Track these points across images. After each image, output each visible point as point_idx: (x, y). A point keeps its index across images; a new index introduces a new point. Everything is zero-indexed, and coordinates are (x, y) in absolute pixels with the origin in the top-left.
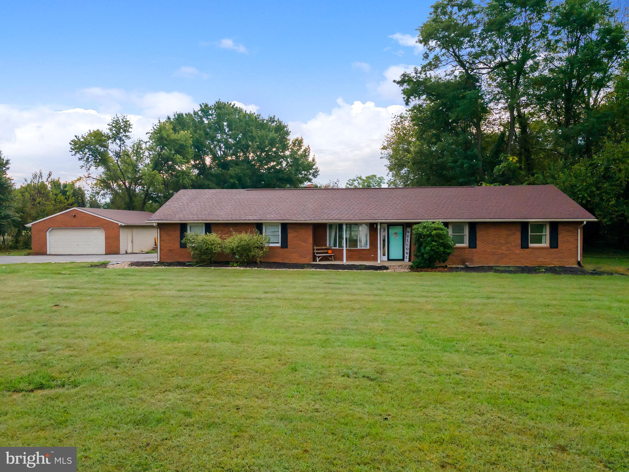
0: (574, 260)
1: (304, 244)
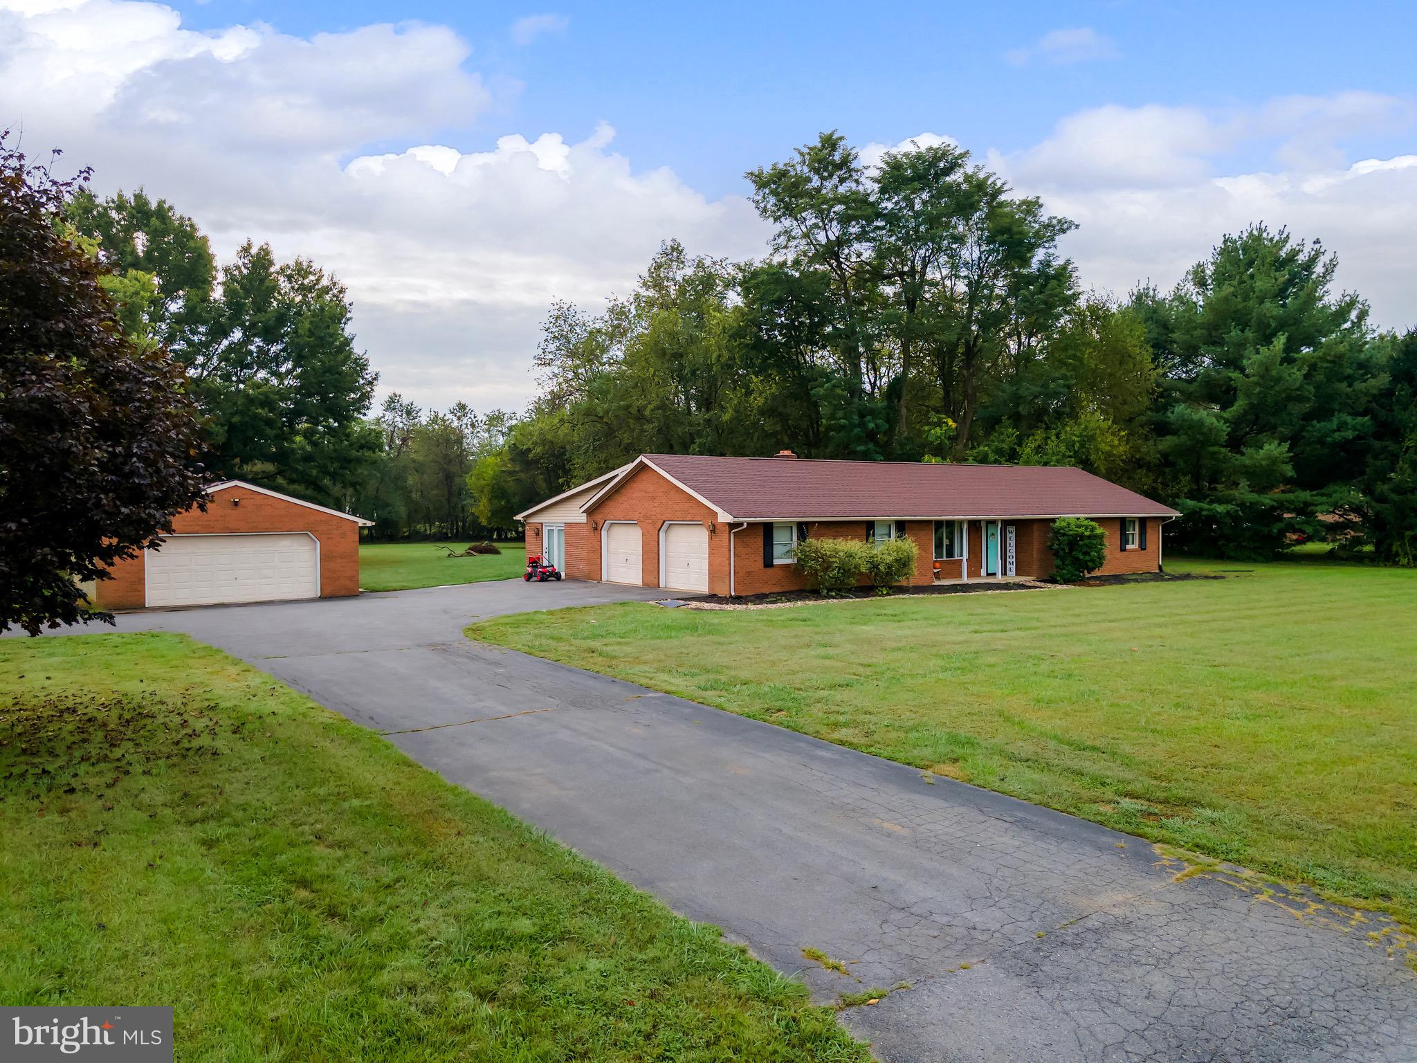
0: (1155, 565)
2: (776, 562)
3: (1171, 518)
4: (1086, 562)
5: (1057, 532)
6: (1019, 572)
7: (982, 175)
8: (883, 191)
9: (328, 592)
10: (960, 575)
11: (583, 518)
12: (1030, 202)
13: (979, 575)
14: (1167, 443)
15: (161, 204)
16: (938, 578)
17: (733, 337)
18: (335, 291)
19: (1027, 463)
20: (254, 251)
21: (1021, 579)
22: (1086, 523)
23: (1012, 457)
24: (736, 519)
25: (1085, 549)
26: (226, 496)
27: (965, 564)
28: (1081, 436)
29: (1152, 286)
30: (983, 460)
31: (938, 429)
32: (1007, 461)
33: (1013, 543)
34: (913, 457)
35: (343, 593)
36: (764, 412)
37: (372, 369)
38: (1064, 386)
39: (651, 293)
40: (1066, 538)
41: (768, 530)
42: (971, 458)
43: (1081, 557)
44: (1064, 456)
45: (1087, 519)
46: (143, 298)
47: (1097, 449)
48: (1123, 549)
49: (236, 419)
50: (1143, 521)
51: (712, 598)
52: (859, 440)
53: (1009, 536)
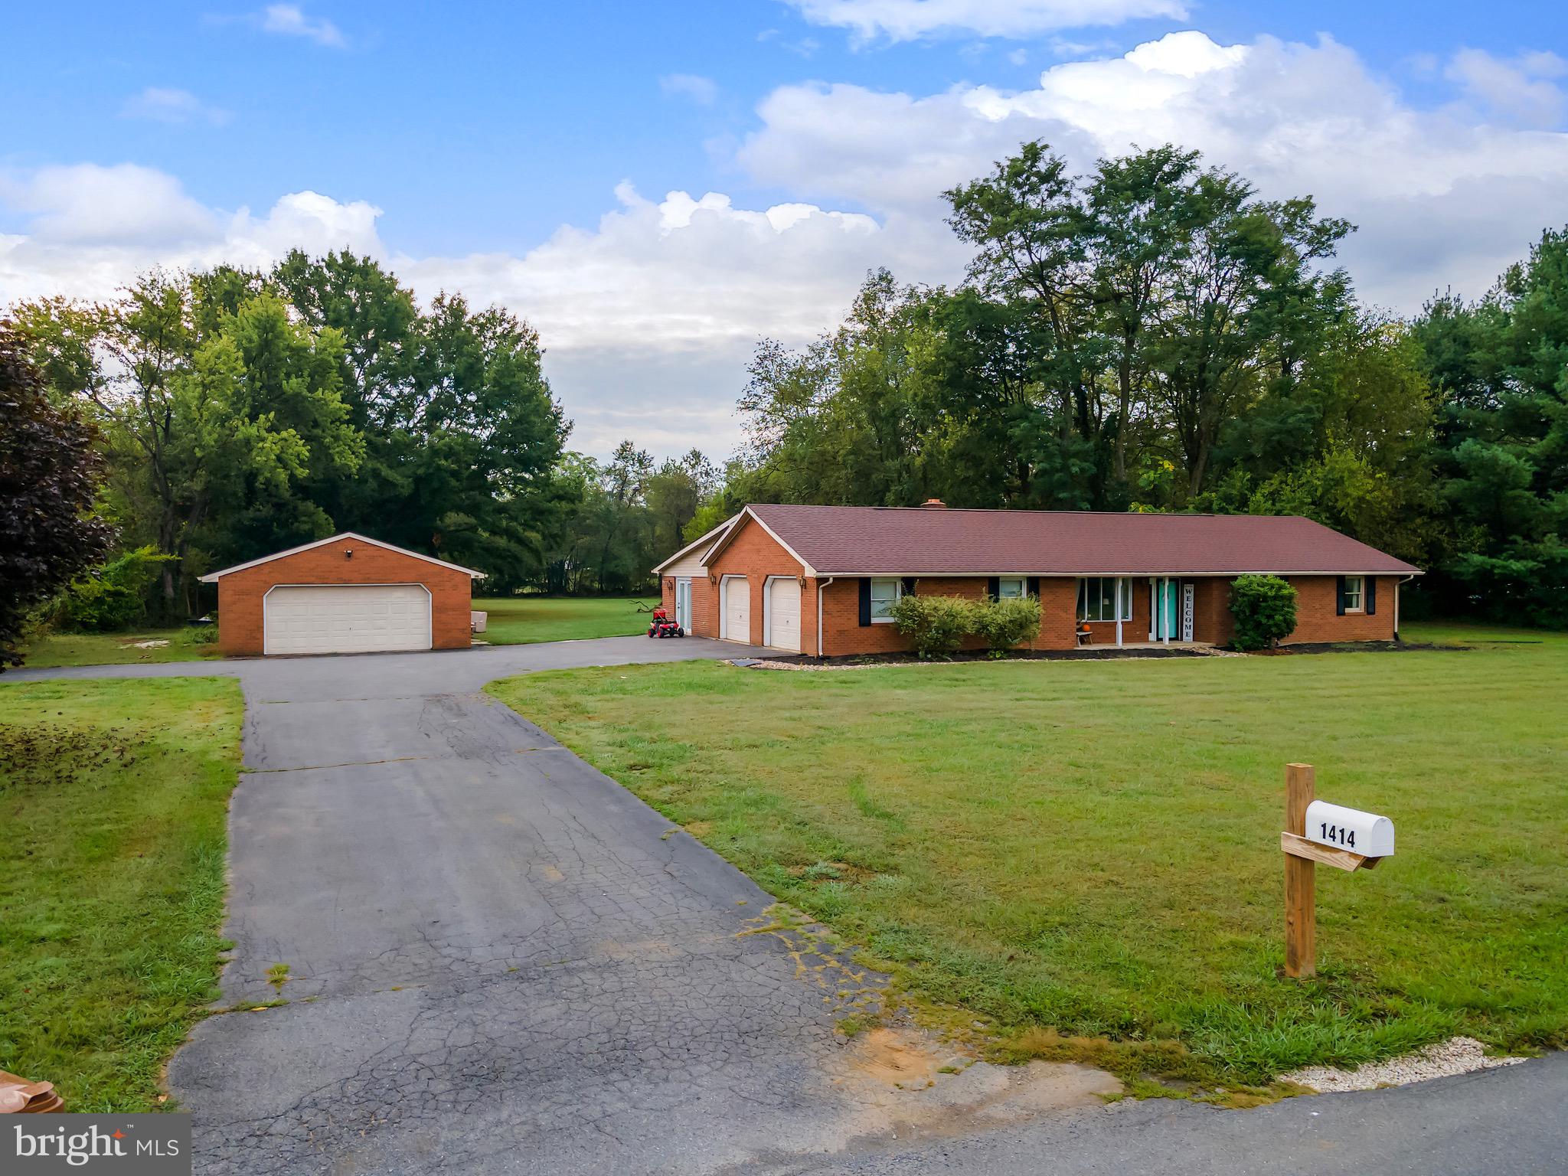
0: (1389, 632)
1: (1064, 615)
2: (874, 620)
3: (1409, 576)
4: (1270, 626)
5: (1236, 592)
6: (1196, 638)
7: (1221, 177)
8: (1096, 203)
9: (439, 644)
10: (1114, 641)
11: (704, 572)
12: (1300, 202)
13: (1146, 640)
14: (1453, 487)
15: (366, 260)
16: (1083, 642)
17: (926, 372)
18: (528, 339)
19: (1256, 511)
20: (447, 302)
21: (1196, 646)
22: (1272, 581)
23: (1241, 505)
24: (821, 574)
25: (1268, 612)
26: (340, 548)
27: (1120, 627)
28: (1325, 479)
29: (1453, 295)
30: (1207, 509)
31: (1152, 473)
32: (1237, 509)
33: (1191, 604)
34: (1121, 507)
35: (453, 645)
36: (955, 456)
37: (566, 418)
38: (1308, 421)
39: (861, 328)
40: (1245, 599)
41: (864, 585)
42: (1191, 507)
43: (1264, 621)
44: (1302, 503)
45: (1277, 576)
46: (330, 353)
47: (1347, 495)
48: (1340, 613)
49: (421, 471)
50: (1371, 581)
51: (801, 658)
52: (1063, 486)
53: (1186, 595)
